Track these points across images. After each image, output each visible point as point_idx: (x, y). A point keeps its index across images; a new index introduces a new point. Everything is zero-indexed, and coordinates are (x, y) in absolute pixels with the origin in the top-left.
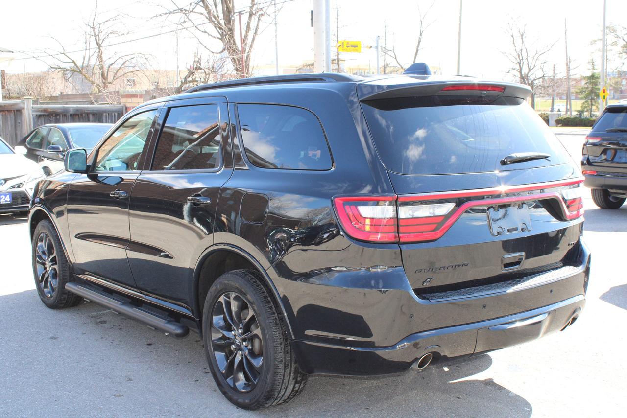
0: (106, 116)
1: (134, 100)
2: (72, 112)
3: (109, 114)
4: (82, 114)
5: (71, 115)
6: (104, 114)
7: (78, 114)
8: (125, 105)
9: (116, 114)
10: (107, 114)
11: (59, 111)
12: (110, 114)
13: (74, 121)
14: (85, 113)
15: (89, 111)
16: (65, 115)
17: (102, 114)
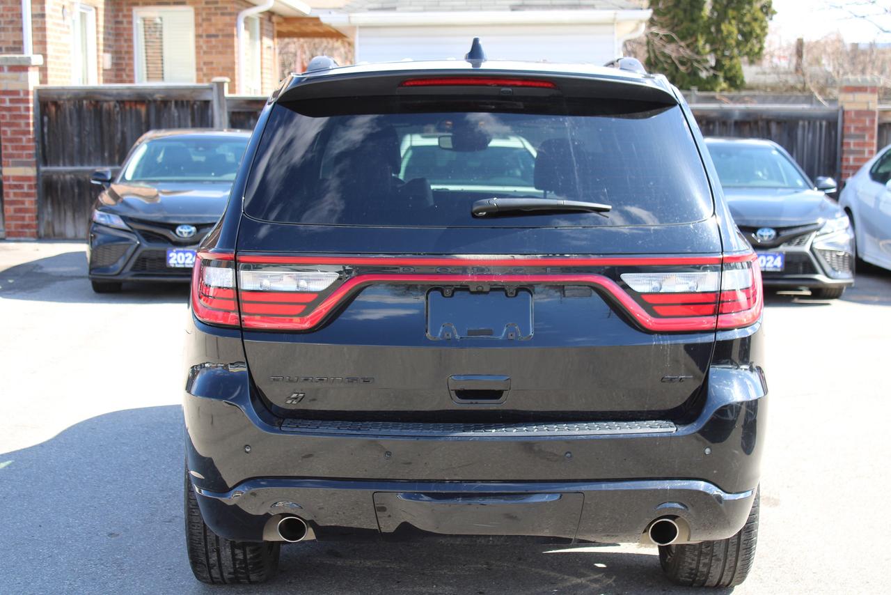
0: (804, 127)
1: (860, 97)
2: (737, 116)
3: (809, 123)
4: (756, 122)
5: (736, 123)
6: (801, 123)
7: (749, 123)
8: (842, 107)
9: (824, 123)
10: (806, 123)
11: (714, 115)
12: (812, 123)
13: (742, 135)
14: (762, 120)
15: (770, 118)
16: (724, 123)
17: (797, 124)
